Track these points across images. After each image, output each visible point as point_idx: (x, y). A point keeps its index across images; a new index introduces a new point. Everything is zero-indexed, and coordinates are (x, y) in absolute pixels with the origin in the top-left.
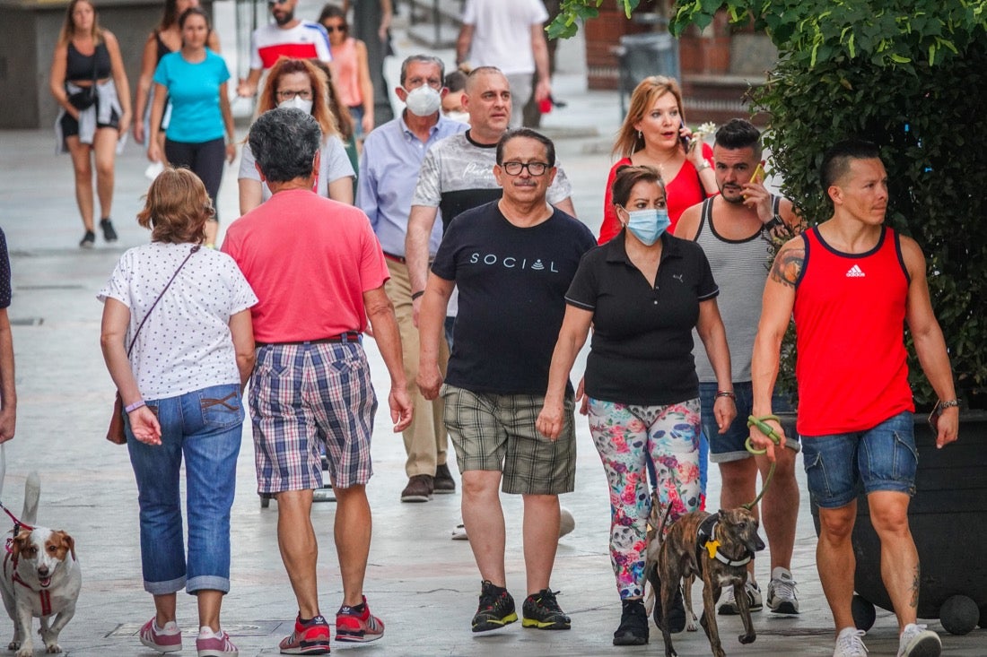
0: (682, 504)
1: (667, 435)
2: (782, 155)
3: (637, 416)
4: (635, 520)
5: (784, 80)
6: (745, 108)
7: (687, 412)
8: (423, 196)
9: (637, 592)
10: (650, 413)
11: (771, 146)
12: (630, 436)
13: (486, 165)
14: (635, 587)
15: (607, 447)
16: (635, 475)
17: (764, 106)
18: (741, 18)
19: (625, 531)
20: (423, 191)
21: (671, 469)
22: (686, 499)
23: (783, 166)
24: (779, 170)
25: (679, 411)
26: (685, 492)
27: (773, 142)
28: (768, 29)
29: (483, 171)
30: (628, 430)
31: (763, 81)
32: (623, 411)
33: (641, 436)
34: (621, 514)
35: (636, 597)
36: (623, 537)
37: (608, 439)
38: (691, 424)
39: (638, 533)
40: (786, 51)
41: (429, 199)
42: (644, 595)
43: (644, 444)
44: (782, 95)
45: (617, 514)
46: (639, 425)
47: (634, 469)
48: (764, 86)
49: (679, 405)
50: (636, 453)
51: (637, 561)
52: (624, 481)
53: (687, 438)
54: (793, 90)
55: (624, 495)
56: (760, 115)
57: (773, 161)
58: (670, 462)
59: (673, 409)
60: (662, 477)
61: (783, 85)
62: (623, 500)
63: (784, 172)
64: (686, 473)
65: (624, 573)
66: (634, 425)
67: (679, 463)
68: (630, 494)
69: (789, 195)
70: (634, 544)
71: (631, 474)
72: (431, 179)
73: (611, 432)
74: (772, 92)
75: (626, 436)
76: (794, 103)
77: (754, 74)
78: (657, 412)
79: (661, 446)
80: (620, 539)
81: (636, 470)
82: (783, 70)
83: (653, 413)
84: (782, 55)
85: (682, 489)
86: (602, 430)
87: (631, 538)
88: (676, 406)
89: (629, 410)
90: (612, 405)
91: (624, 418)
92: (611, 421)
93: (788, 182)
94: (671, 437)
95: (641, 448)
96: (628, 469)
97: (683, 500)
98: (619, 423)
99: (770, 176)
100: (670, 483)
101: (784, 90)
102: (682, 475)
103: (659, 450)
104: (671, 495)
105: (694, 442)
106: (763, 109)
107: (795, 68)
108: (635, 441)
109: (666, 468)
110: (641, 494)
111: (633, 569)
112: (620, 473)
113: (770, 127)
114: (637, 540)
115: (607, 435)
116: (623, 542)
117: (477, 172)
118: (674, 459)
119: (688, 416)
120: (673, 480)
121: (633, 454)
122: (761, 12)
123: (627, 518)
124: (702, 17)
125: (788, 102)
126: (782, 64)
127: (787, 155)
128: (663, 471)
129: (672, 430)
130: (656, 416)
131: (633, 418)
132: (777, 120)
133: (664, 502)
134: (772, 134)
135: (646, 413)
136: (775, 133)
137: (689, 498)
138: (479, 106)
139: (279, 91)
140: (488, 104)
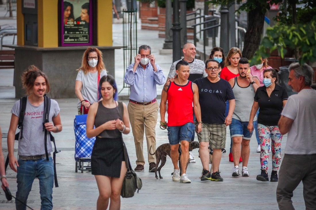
10: (270, 128)
14: (264, 166)
15: (260, 133)
30: (265, 129)
37: (260, 131)
51: (265, 160)
73: (261, 129)
75: (265, 131)
92: (261, 127)
114: (265, 155)
138: (189, 52)
139: (89, 57)
140: (191, 51)
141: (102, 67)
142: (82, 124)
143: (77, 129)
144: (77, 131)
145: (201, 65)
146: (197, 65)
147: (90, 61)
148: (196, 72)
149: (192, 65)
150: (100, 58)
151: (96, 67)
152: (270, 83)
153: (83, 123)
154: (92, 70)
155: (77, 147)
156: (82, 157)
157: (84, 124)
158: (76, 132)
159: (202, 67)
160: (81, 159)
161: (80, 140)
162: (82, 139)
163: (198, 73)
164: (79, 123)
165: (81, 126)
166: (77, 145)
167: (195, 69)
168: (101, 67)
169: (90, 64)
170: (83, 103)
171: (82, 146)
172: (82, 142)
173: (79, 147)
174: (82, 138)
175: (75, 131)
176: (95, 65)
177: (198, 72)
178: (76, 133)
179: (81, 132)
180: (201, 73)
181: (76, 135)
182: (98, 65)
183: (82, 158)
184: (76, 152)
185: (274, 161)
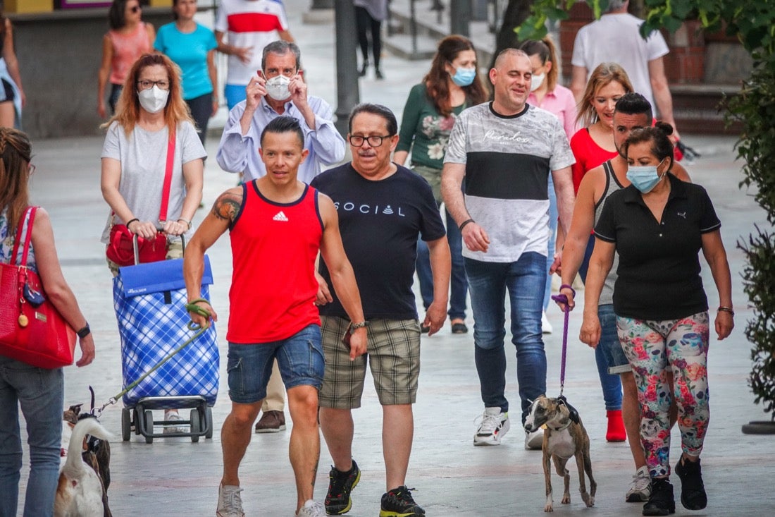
0: (691, 396)
1: (678, 343)
2: (757, 163)
3: (654, 329)
4: (658, 414)
5: (758, 88)
6: (720, 117)
7: (694, 323)
8: (453, 154)
9: (663, 472)
10: (663, 327)
11: (746, 155)
12: (648, 345)
13: (503, 133)
14: (661, 468)
15: (631, 355)
16: (654, 377)
17: (739, 116)
18: (712, 23)
19: (650, 423)
20: (454, 151)
21: (682, 369)
22: (695, 392)
23: (758, 175)
24: (754, 179)
25: (687, 323)
26: (694, 387)
27: (748, 151)
28: (740, 36)
29: (500, 137)
30: (646, 341)
31: (738, 89)
32: (641, 326)
33: (659, 346)
34: (646, 409)
35: (662, 476)
36: (649, 428)
37: (631, 349)
38: (697, 332)
39: (661, 424)
40: (759, 60)
41: (459, 157)
42: (669, 474)
43: (661, 352)
44: (757, 104)
45: (643, 409)
46: (656, 336)
47: (654, 372)
48: (739, 95)
49: (686, 319)
50: (654, 359)
51: (661, 447)
52: (646, 382)
53: (694, 345)
54: (767, 99)
55: (647, 393)
56: (735, 123)
57: (749, 170)
58: (682, 364)
59: (682, 322)
60: (676, 377)
61: (757, 94)
62: (646, 397)
63: (759, 181)
64: (694, 372)
65: (652, 457)
66: (652, 336)
67: (688, 364)
68: (651, 393)
69: (764, 203)
70: (658, 433)
71: (652, 376)
72: (460, 141)
73: (633, 343)
74: (747, 101)
75: (645, 346)
76: (769, 111)
77: (728, 83)
78: (669, 325)
79: (674, 352)
80: (646, 430)
81: (656, 373)
82: (757, 79)
83: (666, 327)
84: (756, 65)
85: (691, 385)
86: (627, 341)
87: (655, 428)
88: (685, 320)
89: (647, 324)
90: (633, 322)
91: (643, 331)
92: (632, 333)
93: (763, 191)
94: (680, 345)
95: (659, 355)
96: (649, 372)
97: (693, 395)
98: (639, 335)
99: (745, 185)
100: (681, 380)
101: (759, 99)
102: (691, 374)
103: (674, 356)
104: (683, 391)
105: (700, 346)
106: (738, 118)
107: (770, 77)
108: (653, 349)
109: (678, 369)
110: (661, 392)
111: (658, 454)
112: (642, 376)
113: (744, 136)
114: (660, 429)
115: (630, 345)
116: (649, 432)
117: (495, 138)
118: (684, 361)
119: (694, 326)
120: (684, 379)
121: (652, 360)
122: (732, 17)
123: (651, 412)
124: (672, 21)
125: (763, 112)
126: (757, 73)
127: (762, 164)
128: (677, 372)
129: (681, 339)
130: (669, 329)
131: (650, 331)
132: (752, 128)
133: (678, 396)
134: (747, 143)
135: (660, 327)
136: (750, 142)
137: (697, 392)
138: (503, 81)
139: (140, 80)
140: (511, 80)
141: (181, 113)
142: (140, 295)
143: (126, 309)
144: (128, 316)
145: (548, 126)
146: (532, 128)
147: (145, 94)
148: (525, 148)
149: (515, 126)
150: (176, 88)
151: (162, 115)
152: (657, 180)
153: (145, 290)
154: (151, 123)
155: (131, 365)
156: (148, 396)
157: (146, 294)
158: (124, 317)
159: (550, 136)
160: (145, 402)
161: (137, 342)
162: (146, 341)
163: (530, 153)
164: (131, 291)
165: (138, 299)
166: (128, 359)
167: (524, 140)
168: (178, 115)
169: (145, 104)
170: (135, 226)
171: (147, 361)
172: (146, 348)
173: (136, 364)
174: (145, 335)
175: (120, 316)
176: (159, 106)
177: (533, 149)
178: (124, 322)
179: (138, 318)
180: (545, 156)
181: (121, 326)
182: (168, 108)
183: (146, 399)
184: (127, 381)
185: (692, 432)
